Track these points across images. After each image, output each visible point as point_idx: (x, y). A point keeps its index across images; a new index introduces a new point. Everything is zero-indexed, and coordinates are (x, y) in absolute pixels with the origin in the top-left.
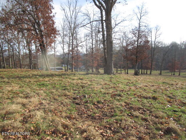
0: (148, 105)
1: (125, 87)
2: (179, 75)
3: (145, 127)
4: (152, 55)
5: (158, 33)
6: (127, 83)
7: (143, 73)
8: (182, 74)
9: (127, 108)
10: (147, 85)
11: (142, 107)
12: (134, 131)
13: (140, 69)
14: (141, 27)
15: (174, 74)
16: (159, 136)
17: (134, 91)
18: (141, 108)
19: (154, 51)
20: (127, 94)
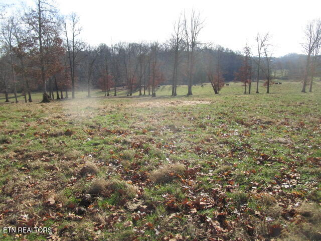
0: (58, 145)
1: (16, 126)
2: (115, 95)
3: (50, 179)
4: (72, 65)
5: (77, 27)
6: (23, 117)
7: (60, 97)
8: (119, 93)
9: (19, 160)
10: (59, 115)
11: (47, 151)
12: (30, 191)
13: (55, 91)
14: (44, 12)
15: (108, 95)
16: (69, 184)
17: (35, 129)
18: (44, 153)
19: (74, 58)
20: (21, 135)
